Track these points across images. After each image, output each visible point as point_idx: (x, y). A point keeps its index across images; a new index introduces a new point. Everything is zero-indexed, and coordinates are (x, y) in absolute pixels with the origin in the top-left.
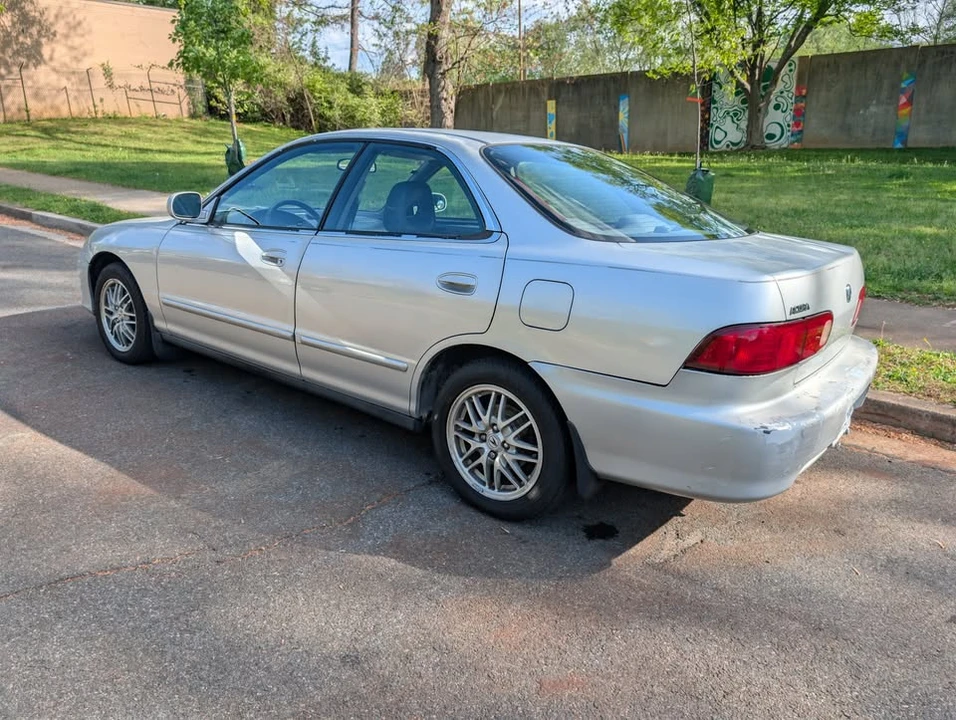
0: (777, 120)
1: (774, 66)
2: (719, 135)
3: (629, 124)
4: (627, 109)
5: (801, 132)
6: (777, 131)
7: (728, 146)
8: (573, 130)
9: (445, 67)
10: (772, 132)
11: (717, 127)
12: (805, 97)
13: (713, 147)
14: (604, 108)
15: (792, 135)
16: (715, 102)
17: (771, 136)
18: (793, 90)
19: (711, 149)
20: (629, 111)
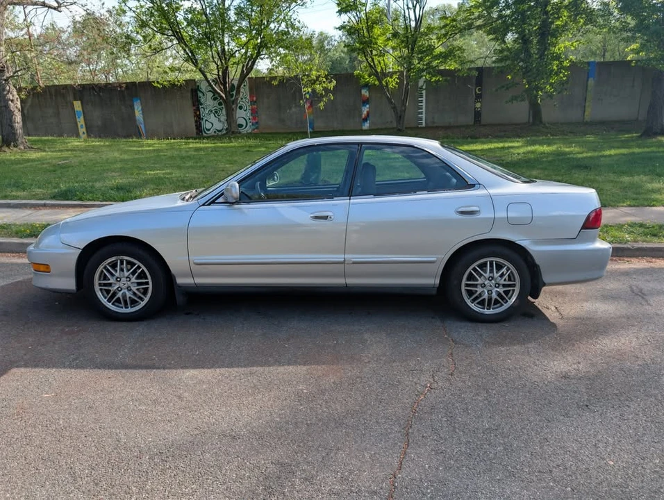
0: (242, 116)
1: (236, 83)
2: (208, 126)
3: (144, 119)
4: (140, 108)
5: (257, 123)
6: (243, 122)
7: (215, 132)
8: (99, 123)
9: (7, 75)
10: (241, 123)
11: (206, 120)
12: (255, 102)
13: (205, 133)
14: (123, 107)
15: (253, 125)
16: (202, 104)
17: (241, 126)
18: (248, 98)
19: (204, 134)
20: (142, 109)
